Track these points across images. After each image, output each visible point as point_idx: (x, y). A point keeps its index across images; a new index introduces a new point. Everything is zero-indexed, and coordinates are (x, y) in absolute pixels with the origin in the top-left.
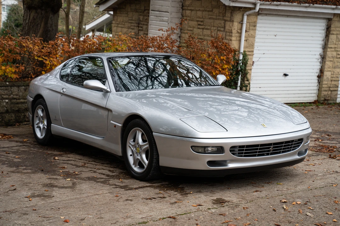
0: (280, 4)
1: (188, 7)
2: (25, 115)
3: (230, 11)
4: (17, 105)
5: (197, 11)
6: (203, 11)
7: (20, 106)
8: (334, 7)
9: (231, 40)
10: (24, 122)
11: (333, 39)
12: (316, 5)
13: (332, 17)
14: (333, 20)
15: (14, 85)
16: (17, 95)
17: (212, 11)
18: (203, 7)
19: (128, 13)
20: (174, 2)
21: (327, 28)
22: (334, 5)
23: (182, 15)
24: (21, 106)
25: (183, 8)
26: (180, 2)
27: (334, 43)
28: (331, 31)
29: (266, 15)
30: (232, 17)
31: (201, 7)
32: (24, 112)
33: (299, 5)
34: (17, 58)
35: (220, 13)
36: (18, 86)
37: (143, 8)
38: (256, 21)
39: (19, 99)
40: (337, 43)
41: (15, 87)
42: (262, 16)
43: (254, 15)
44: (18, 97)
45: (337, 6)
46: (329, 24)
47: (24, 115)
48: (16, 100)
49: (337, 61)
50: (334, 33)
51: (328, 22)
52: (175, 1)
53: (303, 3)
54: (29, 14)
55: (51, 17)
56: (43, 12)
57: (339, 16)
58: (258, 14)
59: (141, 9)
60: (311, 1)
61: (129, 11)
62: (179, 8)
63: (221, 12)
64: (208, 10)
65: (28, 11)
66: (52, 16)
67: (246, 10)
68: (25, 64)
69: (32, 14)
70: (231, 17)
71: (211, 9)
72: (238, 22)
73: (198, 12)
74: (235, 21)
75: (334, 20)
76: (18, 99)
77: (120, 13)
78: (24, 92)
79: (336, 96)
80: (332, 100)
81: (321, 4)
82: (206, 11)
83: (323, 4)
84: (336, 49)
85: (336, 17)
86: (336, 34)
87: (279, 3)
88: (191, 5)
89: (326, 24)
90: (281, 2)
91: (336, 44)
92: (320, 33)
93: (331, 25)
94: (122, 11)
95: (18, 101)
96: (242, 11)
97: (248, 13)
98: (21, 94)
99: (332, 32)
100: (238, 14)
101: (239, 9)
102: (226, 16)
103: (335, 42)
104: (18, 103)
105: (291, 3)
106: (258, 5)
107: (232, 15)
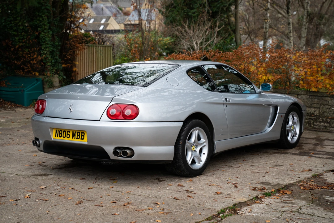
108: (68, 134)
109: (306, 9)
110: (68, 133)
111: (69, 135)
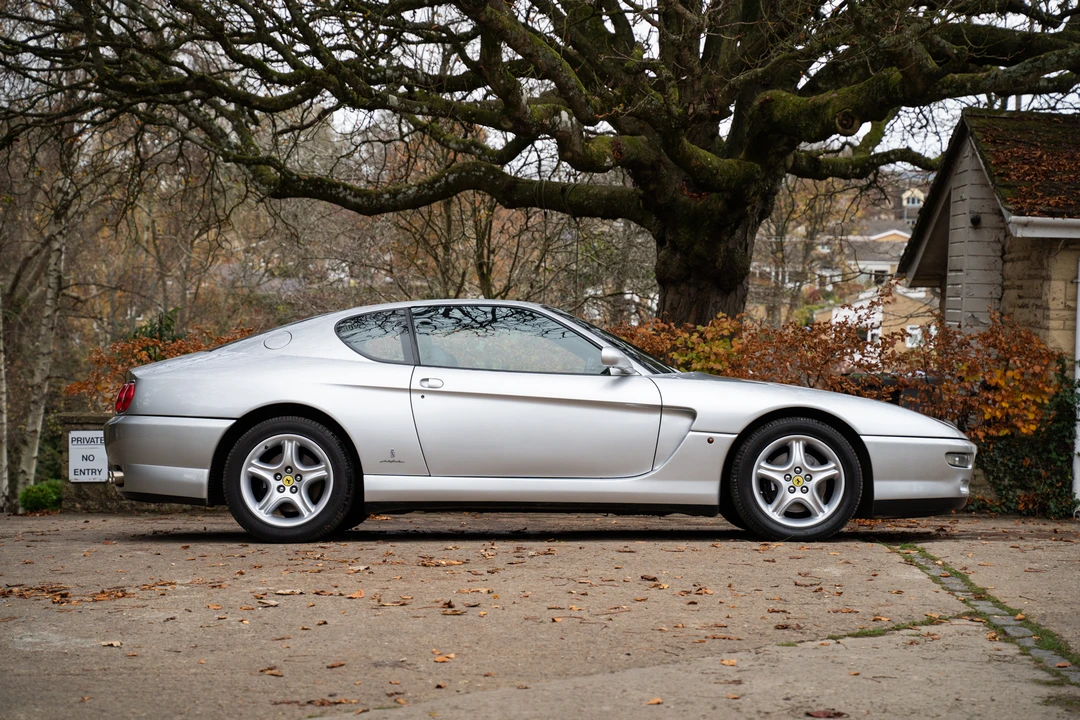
1: (1009, 253)
9: (1048, 329)
20: (976, 243)
23: (1002, 275)
25: (1006, 256)
26: (993, 242)
30: (1049, 269)
52: (978, 241)
56: (692, 290)
62: (993, 259)
66: (718, 299)
71: (1029, 254)
72: (1065, 280)
74: (1053, 277)
82: (1024, 258)
100: (1061, 258)
107: (1048, 263)
109: (55, 270)
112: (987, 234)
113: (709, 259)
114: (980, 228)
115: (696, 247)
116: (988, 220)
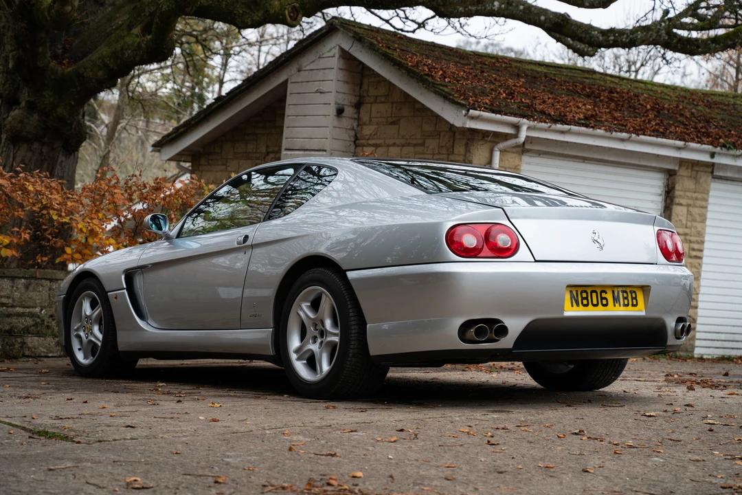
0: (570, 129)
1: (368, 140)
2: (25, 343)
3: (464, 142)
4: (9, 320)
5: (389, 146)
6: (403, 146)
7: (14, 320)
8: (681, 143)
10: (20, 358)
11: (681, 216)
12: (642, 137)
13: (677, 168)
14: (678, 174)
15: (4, 273)
16: (8, 297)
17: (423, 144)
18: (403, 137)
19: (227, 162)
20: (338, 129)
21: (666, 192)
22: (680, 140)
24: (16, 321)
25: (357, 142)
26: (350, 129)
27: (683, 225)
28: (674, 197)
29: (540, 153)
30: (468, 155)
31: (398, 138)
32: (21, 336)
33: (608, 134)
34: (16, 213)
35: (442, 147)
36: (13, 278)
37: (263, 149)
38: (518, 165)
39: (12, 306)
40: (689, 224)
41: (6, 280)
42: (531, 156)
43: (513, 152)
44: (10, 301)
45: (687, 143)
46: (670, 183)
47: (21, 342)
48: (7, 307)
49: (690, 263)
50: (683, 201)
51: (668, 179)
52: (340, 128)
53: (616, 131)
54: (14, 154)
55: (62, 161)
56: (45, 150)
57: (690, 165)
58: (523, 149)
59: (258, 151)
60: (632, 129)
61: (229, 157)
62: (348, 143)
63: (443, 145)
64: (414, 142)
65: (12, 147)
66: (64, 159)
67: (497, 140)
68: (31, 230)
69: (19, 152)
70: (465, 155)
71: (420, 141)
72: (480, 164)
73: (391, 149)
74: (474, 162)
75: (680, 175)
76: (10, 305)
77: (209, 164)
78: (23, 290)
79: (692, 342)
80: (684, 349)
81: (653, 136)
82: (409, 145)
83: (657, 136)
84: (688, 238)
85: (684, 168)
86: (685, 206)
87: (566, 127)
88: (374, 135)
89: (664, 184)
90: (571, 125)
91: (686, 227)
92: (653, 202)
93: (675, 185)
94: (212, 160)
95: (10, 309)
96: (490, 141)
97: (501, 145)
98: (17, 295)
99: (677, 200)
100: (482, 147)
101: (483, 137)
102: (455, 152)
103: (684, 222)
104: (9, 315)
105: (591, 129)
106: (524, 128)
107: (467, 150)
108: (602, 298)
110: (604, 295)
111: (606, 299)
112: (346, 123)
113: (69, 122)
114: (342, 117)
115: (60, 110)
116: (349, 111)
